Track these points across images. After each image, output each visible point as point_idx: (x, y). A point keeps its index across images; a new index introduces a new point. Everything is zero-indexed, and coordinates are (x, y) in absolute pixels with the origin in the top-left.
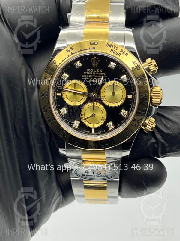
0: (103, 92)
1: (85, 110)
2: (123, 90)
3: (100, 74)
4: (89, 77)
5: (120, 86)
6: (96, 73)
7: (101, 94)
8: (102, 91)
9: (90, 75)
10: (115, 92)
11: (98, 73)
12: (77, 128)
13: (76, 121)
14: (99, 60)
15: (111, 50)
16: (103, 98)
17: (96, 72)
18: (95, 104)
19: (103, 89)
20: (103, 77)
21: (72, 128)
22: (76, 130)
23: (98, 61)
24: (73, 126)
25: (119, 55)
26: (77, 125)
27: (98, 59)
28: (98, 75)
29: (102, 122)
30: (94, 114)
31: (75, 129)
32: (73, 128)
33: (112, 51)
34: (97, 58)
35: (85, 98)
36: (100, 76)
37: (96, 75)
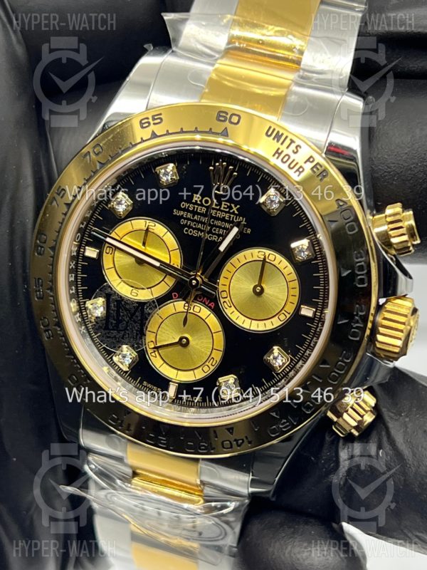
0: (229, 276)
1: (161, 320)
2: (291, 285)
3: (230, 217)
4: (193, 221)
5: (286, 272)
6: (220, 215)
7: (222, 281)
8: (224, 273)
9: (199, 214)
10: (263, 285)
11: (223, 215)
12: (125, 369)
13: (125, 349)
14: (235, 174)
15: (277, 152)
16: (224, 295)
17: (217, 210)
18: (197, 309)
19: (228, 266)
20: (235, 230)
21: (110, 365)
22: (121, 376)
23: (231, 175)
24: (115, 359)
25: (298, 170)
26: (128, 361)
27: (234, 171)
28: (223, 220)
29: (206, 369)
30: (184, 340)
31: (119, 371)
32: (114, 368)
33: (280, 154)
34: (231, 167)
35: (171, 282)
36: (227, 225)
37: (218, 219)
